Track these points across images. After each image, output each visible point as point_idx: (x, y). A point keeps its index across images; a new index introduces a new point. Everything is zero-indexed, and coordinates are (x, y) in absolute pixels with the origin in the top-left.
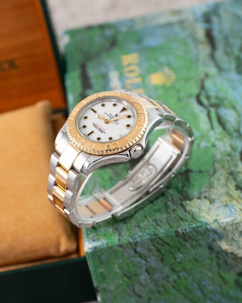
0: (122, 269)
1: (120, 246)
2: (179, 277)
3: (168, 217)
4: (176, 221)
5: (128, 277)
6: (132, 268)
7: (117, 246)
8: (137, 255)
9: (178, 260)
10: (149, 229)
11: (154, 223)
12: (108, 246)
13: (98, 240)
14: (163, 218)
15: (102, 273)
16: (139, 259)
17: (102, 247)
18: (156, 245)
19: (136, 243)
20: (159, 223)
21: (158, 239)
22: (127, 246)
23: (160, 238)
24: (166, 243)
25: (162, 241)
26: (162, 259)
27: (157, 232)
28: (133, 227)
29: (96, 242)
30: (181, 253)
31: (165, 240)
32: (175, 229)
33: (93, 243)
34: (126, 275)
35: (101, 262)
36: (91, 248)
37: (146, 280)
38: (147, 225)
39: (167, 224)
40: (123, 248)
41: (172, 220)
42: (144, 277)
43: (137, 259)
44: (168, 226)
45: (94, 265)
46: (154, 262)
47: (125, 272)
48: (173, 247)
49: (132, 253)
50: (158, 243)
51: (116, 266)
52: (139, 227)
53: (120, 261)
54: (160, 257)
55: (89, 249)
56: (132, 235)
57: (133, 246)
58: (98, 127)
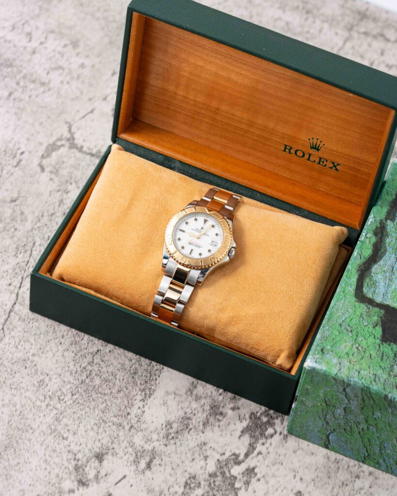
0: (325, 396)
1: (335, 379)
2: (368, 428)
3: (387, 378)
4: (391, 386)
5: (326, 404)
6: (334, 400)
7: (332, 377)
8: (344, 394)
9: (375, 416)
10: (365, 379)
11: (373, 377)
12: (325, 373)
13: (320, 363)
14: (382, 377)
15: (307, 389)
16: (344, 397)
17: (320, 372)
18: (364, 395)
19: (349, 385)
20: (377, 379)
21: (368, 392)
22: (340, 383)
23: (370, 392)
24: (372, 398)
25: (371, 395)
26: (362, 408)
27: (371, 386)
28: (354, 370)
29: (317, 364)
30: (381, 413)
31: (374, 396)
32: (386, 393)
33: (315, 363)
34: (326, 402)
35: (312, 381)
36: (310, 367)
37: (339, 415)
38: (367, 375)
39: (382, 384)
40: (336, 382)
41: (389, 383)
42: (339, 411)
43: (342, 396)
44: (383, 387)
45: (305, 380)
46: (354, 405)
47: (326, 400)
48: (377, 405)
49: (341, 390)
50: (366, 395)
51: (322, 391)
52: (359, 372)
53: (328, 389)
54: (362, 406)
55: (308, 366)
56: (349, 376)
57: (344, 385)
58: (194, 244)
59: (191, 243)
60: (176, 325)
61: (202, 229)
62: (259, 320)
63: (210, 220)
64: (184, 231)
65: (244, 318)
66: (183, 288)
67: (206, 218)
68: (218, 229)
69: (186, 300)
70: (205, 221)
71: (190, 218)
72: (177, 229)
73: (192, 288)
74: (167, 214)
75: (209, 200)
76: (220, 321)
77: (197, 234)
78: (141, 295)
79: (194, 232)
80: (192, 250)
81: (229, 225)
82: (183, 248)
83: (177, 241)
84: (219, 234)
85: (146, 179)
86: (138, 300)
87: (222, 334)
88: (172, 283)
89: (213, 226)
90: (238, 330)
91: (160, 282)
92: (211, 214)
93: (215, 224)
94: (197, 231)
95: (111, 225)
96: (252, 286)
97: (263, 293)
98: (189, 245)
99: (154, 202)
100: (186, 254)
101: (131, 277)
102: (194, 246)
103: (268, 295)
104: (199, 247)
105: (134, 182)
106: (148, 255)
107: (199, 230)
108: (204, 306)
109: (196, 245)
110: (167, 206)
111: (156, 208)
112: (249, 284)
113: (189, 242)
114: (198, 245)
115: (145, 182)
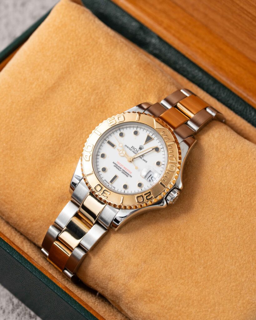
58: (121, 168)
59: (118, 165)
60: (70, 275)
61: (141, 149)
62: (183, 307)
63: (156, 138)
64: (113, 145)
65: (162, 298)
66: (90, 227)
67: (150, 135)
68: (162, 156)
69: (88, 246)
70: (149, 139)
71: (128, 129)
72: (105, 140)
73: (102, 232)
74: (103, 112)
75: (169, 107)
76: (129, 290)
77: (132, 155)
78: (31, 220)
79: (128, 150)
80: (115, 177)
81: (180, 153)
82: (104, 170)
83: (100, 157)
84: (162, 163)
85: (91, 54)
86: (27, 225)
87: (129, 309)
88: (76, 215)
89: (157, 149)
90: (150, 312)
91: (62, 209)
92: (160, 129)
93: (160, 147)
94: (133, 150)
95: (21, 107)
96: (189, 252)
97: (202, 268)
98: (115, 168)
99: (90, 90)
100: (105, 180)
101: (24, 191)
102: (121, 171)
103: (208, 272)
104: (127, 175)
105: (73, 54)
106: (57, 165)
107: (135, 150)
108: (112, 262)
109: (124, 171)
110: (107, 100)
111: (90, 99)
112: (186, 248)
113: (115, 164)
114: (127, 172)
115: (87, 57)
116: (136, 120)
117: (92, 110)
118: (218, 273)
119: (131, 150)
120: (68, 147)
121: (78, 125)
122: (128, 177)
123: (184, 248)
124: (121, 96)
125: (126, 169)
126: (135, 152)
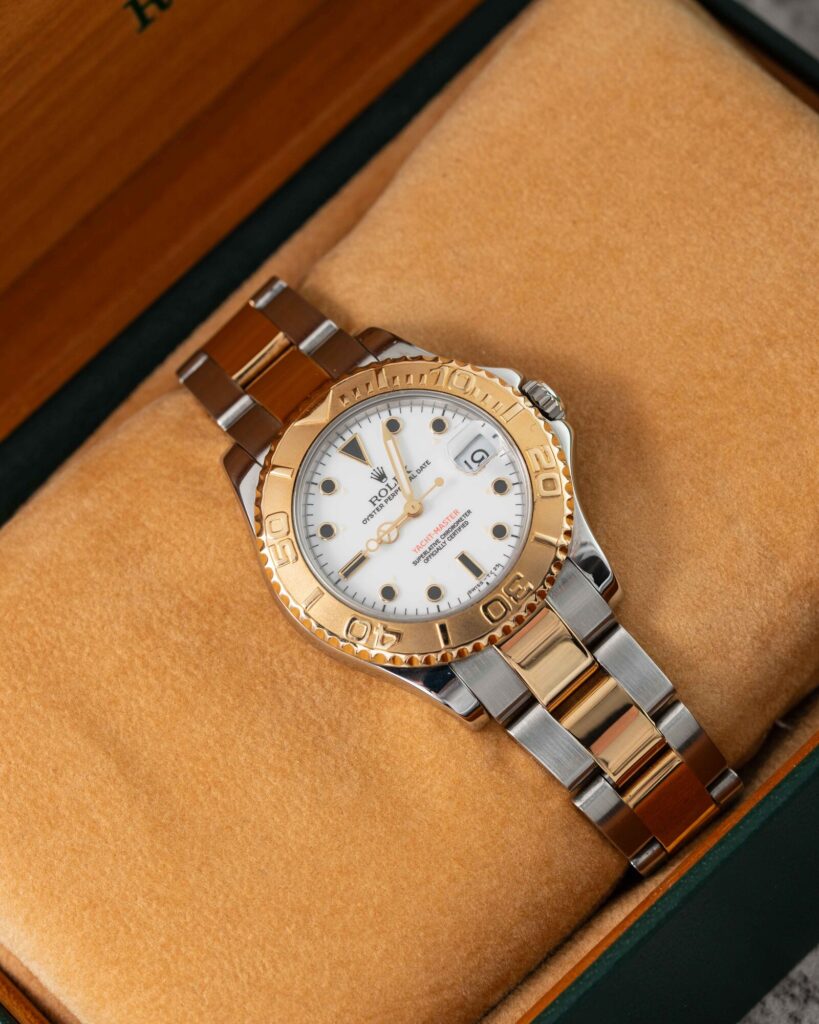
58: (437, 541)
59: (426, 548)
60: (731, 778)
61: (381, 477)
63: (356, 429)
64: (360, 560)
66: (602, 675)
67: (340, 444)
68: (416, 418)
70: (354, 450)
72: (336, 584)
75: (245, 403)
78: (547, 873)
79: (380, 517)
80: (463, 559)
81: (419, 359)
82: (435, 593)
83: (393, 604)
84: (438, 416)
86: (557, 895)
88: (559, 713)
89: (393, 426)
92: (334, 406)
93: (386, 418)
94: (382, 502)
95: (169, 866)
96: (716, 387)
97: (770, 352)
98: (433, 560)
99: (149, 642)
100: (470, 592)
101: (453, 879)
102: (447, 542)
103: (785, 338)
104: (461, 524)
105: (15, 688)
106: (383, 766)
107: (383, 493)
108: (714, 624)
109: (448, 532)
110: (189, 594)
111: (176, 644)
112: (702, 394)
113: (419, 559)
114: (449, 526)
115: (33, 645)
116: (289, 476)
117: (215, 642)
118: (791, 306)
119: (382, 506)
120: (326, 728)
121: (260, 688)
122: (467, 523)
123: (700, 398)
124: (183, 549)
125: (441, 526)
126: (389, 494)
